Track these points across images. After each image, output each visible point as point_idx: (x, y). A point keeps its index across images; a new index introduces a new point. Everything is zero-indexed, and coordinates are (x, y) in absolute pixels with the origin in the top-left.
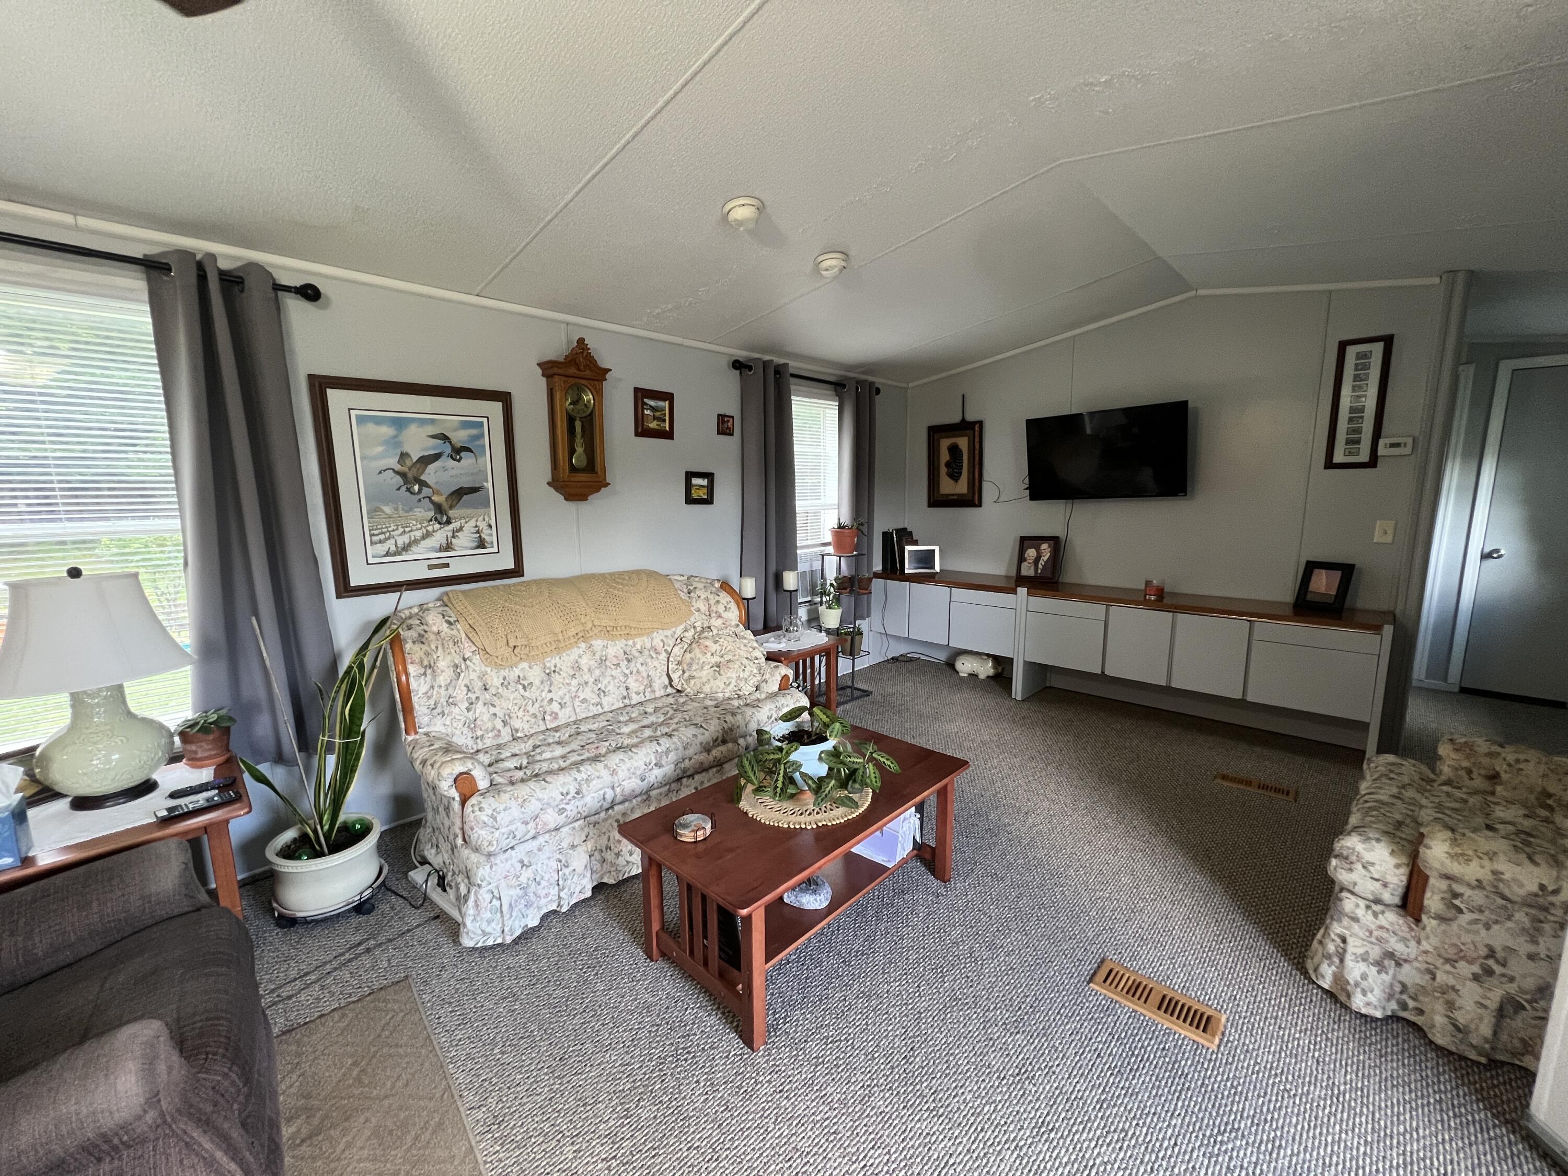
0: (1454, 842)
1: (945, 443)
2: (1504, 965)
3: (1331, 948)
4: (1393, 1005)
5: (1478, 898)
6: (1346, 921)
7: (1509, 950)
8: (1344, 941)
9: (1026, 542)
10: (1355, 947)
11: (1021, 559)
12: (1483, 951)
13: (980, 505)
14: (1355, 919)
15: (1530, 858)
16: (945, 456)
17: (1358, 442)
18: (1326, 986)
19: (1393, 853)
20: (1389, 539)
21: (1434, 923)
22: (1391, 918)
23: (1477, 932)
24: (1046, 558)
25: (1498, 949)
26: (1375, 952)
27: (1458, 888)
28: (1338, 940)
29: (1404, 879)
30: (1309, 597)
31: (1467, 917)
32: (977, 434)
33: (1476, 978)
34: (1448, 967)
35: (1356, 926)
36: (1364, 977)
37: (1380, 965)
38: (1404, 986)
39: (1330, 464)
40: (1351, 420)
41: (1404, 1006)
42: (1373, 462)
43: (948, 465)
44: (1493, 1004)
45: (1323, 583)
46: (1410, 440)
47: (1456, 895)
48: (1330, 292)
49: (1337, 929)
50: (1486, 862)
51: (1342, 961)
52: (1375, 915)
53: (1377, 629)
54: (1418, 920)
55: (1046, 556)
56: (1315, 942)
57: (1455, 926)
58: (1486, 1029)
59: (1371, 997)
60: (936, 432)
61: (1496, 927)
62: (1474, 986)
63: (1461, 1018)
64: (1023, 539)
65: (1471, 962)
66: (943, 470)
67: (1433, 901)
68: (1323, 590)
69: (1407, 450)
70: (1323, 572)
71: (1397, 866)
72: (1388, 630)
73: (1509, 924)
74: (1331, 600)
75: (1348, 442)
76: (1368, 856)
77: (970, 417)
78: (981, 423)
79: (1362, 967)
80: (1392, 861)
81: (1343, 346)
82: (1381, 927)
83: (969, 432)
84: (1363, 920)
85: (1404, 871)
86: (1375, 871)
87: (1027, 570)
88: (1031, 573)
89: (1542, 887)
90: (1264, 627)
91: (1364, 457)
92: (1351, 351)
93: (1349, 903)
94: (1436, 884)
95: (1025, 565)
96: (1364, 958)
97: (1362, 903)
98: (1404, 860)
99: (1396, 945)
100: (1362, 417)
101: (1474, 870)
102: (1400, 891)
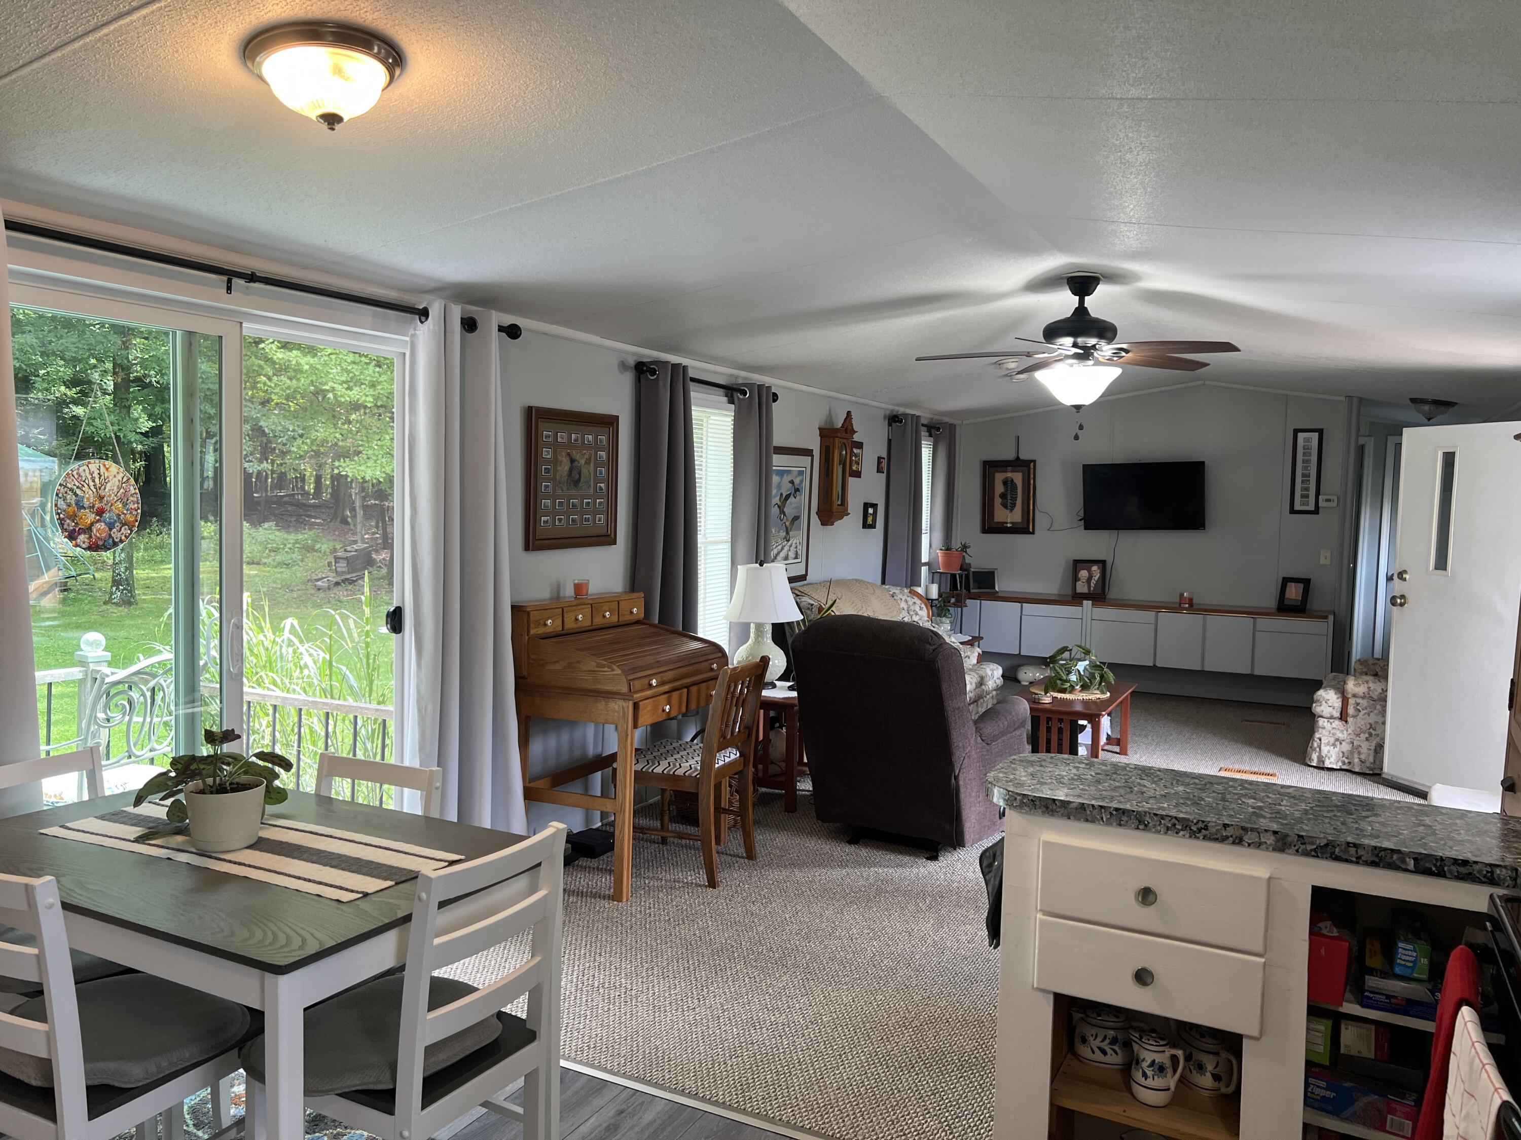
0: (1355, 680)
1: (999, 477)
2: (1375, 730)
3: (1315, 745)
4: (1340, 764)
5: (1364, 703)
6: (1320, 730)
7: (1376, 722)
8: (1320, 740)
9: (1078, 565)
10: (1325, 740)
11: (1076, 579)
12: (1368, 726)
13: (1033, 533)
14: (1324, 728)
15: (1379, 681)
16: (999, 488)
17: (1308, 497)
18: (1314, 765)
19: (1336, 693)
20: (1328, 562)
21: (1352, 719)
22: (1337, 723)
23: (1365, 719)
24: (1096, 578)
25: (1373, 723)
26: (1332, 740)
27: (1359, 700)
28: (1318, 741)
29: (1340, 703)
30: (1286, 602)
31: (1363, 712)
32: (1032, 471)
33: (1367, 739)
34: (1358, 738)
35: (1324, 731)
36: (1329, 752)
37: (1334, 745)
38: (1343, 753)
39: (1293, 511)
40: (1303, 482)
41: (1344, 763)
42: (1316, 511)
43: (1003, 496)
44: (1373, 748)
45: (1294, 592)
46: (1335, 498)
47: (1358, 704)
48: (1287, 396)
49: (1317, 735)
50: (1366, 685)
51: (1320, 749)
52: (1331, 724)
53: (1326, 617)
54: (1346, 722)
55: (1097, 576)
56: (1309, 748)
57: (1358, 717)
58: (1371, 759)
59: (1332, 760)
60: (990, 467)
61: (1371, 714)
62: (1366, 743)
63: (1363, 757)
64: (1076, 562)
65: (1364, 733)
66: (998, 501)
67: (1351, 710)
68: (1293, 597)
69: (1335, 504)
70: (1293, 584)
71: (1338, 698)
72: (1331, 618)
73: (1375, 712)
74: (1299, 604)
75: (1302, 496)
76: (1327, 697)
77: (1023, 456)
78: (1034, 461)
79: (1328, 748)
80: (1335, 697)
81: (1296, 432)
82: (1333, 728)
83: (1025, 469)
84: (1327, 727)
85: (1340, 700)
86: (1330, 703)
87: (1081, 588)
88: (1085, 590)
89: (1383, 689)
90: (1264, 623)
91: (1311, 507)
92: (1301, 436)
93: (1321, 722)
94: (1352, 701)
95: (1079, 584)
96: (1328, 744)
97: (1326, 720)
98: (1339, 695)
99: (1340, 735)
100: (1309, 481)
101: (1361, 690)
102: (1340, 710)
